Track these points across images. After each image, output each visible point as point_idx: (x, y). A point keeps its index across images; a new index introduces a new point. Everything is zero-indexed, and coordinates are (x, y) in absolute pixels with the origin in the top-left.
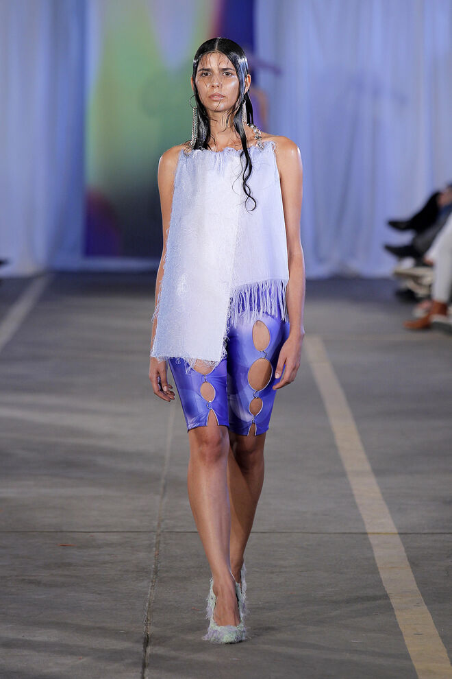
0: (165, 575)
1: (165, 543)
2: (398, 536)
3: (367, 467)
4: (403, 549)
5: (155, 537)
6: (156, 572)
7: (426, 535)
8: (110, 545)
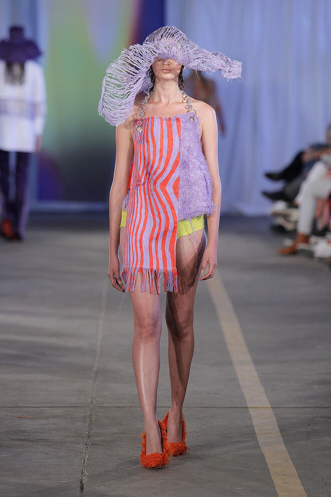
0: (95, 439)
1: (96, 416)
2: (271, 409)
3: (248, 358)
4: (275, 419)
5: (88, 411)
6: (89, 437)
7: (292, 409)
8: (56, 417)
